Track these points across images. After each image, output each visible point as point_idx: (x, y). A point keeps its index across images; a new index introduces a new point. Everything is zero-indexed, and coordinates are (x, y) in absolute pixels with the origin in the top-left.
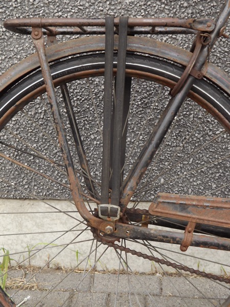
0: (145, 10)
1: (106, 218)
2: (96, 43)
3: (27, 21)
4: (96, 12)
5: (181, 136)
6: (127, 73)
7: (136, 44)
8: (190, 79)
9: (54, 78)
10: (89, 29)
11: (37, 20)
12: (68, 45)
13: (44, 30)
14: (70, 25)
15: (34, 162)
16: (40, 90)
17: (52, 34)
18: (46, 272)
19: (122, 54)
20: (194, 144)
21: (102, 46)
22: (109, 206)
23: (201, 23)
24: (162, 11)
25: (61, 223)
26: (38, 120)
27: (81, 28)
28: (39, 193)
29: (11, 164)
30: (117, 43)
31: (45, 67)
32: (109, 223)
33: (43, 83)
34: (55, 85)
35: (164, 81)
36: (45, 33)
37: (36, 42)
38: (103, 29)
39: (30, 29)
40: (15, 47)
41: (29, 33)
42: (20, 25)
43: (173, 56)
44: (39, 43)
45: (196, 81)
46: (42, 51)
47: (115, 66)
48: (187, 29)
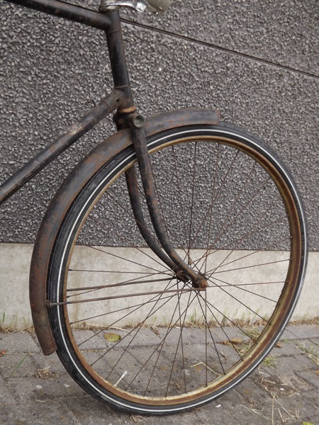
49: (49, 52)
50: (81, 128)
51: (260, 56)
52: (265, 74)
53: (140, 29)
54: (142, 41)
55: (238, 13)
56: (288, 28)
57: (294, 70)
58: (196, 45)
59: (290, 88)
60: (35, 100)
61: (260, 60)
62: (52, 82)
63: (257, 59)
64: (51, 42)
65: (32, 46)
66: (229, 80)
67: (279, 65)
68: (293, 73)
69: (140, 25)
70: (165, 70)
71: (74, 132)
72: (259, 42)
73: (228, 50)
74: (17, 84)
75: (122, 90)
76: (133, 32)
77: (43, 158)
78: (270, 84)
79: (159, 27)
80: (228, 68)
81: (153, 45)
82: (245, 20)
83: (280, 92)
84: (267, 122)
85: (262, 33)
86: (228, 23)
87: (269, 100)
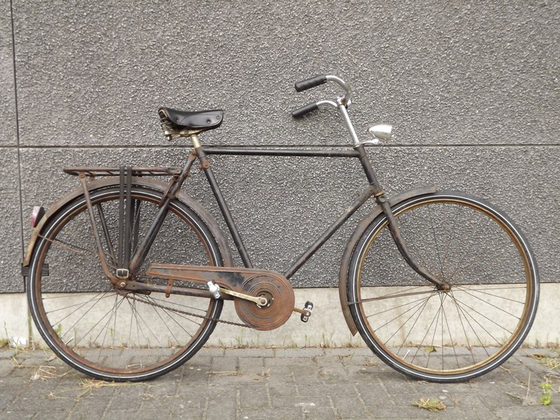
0: (156, 161)
1: (120, 277)
2: (115, 180)
3: (77, 168)
4: (124, 162)
5: (184, 243)
6: (132, 197)
7: (140, 181)
8: (168, 200)
9: (92, 200)
10: (115, 173)
11: (81, 168)
12: (100, 181)
13: (86, 173)
14: (104, 171)
15: (81, 264)
16: (84, 208)
17: (92, 176)
18: (89, 349)
19: (129, 186)
20: (193, 248)
21: (118, 182)
22: (123, 270)
23: (173, 169)
24: (167, 162)
25: (101, 310)
26: (85, 234)
27: (110, 173)
28: (84, 287)
29: (64, 267)
30: (126, 180)
31: (87, 193)
32: (123, 280)
33: (85, 203)
34: (93, 205)
35: (155, 201)
36: (87, 175)
37: (82, 180)
38: (118, 173)
39: (78, 173)
40: (69, 185)
41: (78, 175)
42: (72, 170)
43: (160, 187)
44: (83, 180)
45: (171, 200)
46: (84, 184)
47: (125, 193)
48: (167, 173)
49: (350, 174)
50: (352, 208)
51: (503, 143)
52: (511, 153)
53: (404, 148)
54: (409, 154)
55: (475, 121)
56: (521, 120)
57: (537, 145)
58: (448, 148)
59: (538, 158)
60: (348, 201)
61: (504, 145)
62: (356, 189)
63: (502, 145)
64: (350, 167)
65: (339, 172)
66: (481, 164)
67: (522, 145)
68: (537, 147)
69: (404, 146)
70: (429, 168)
71: (349, 211)
72: (498, 134)
73: (474, 145)
74: (335, 194)
75: (373, 185)
76: (401, 151)
77: (330, 231)
78: (518, 159)
79: (418, 144)
80: (478, 157)
81: (417, 155)
82: (481, 124)
83: (530, 163)
84: (524, 185)
85: (498, 128)
86: (470, 128)
87: (521, 170)
